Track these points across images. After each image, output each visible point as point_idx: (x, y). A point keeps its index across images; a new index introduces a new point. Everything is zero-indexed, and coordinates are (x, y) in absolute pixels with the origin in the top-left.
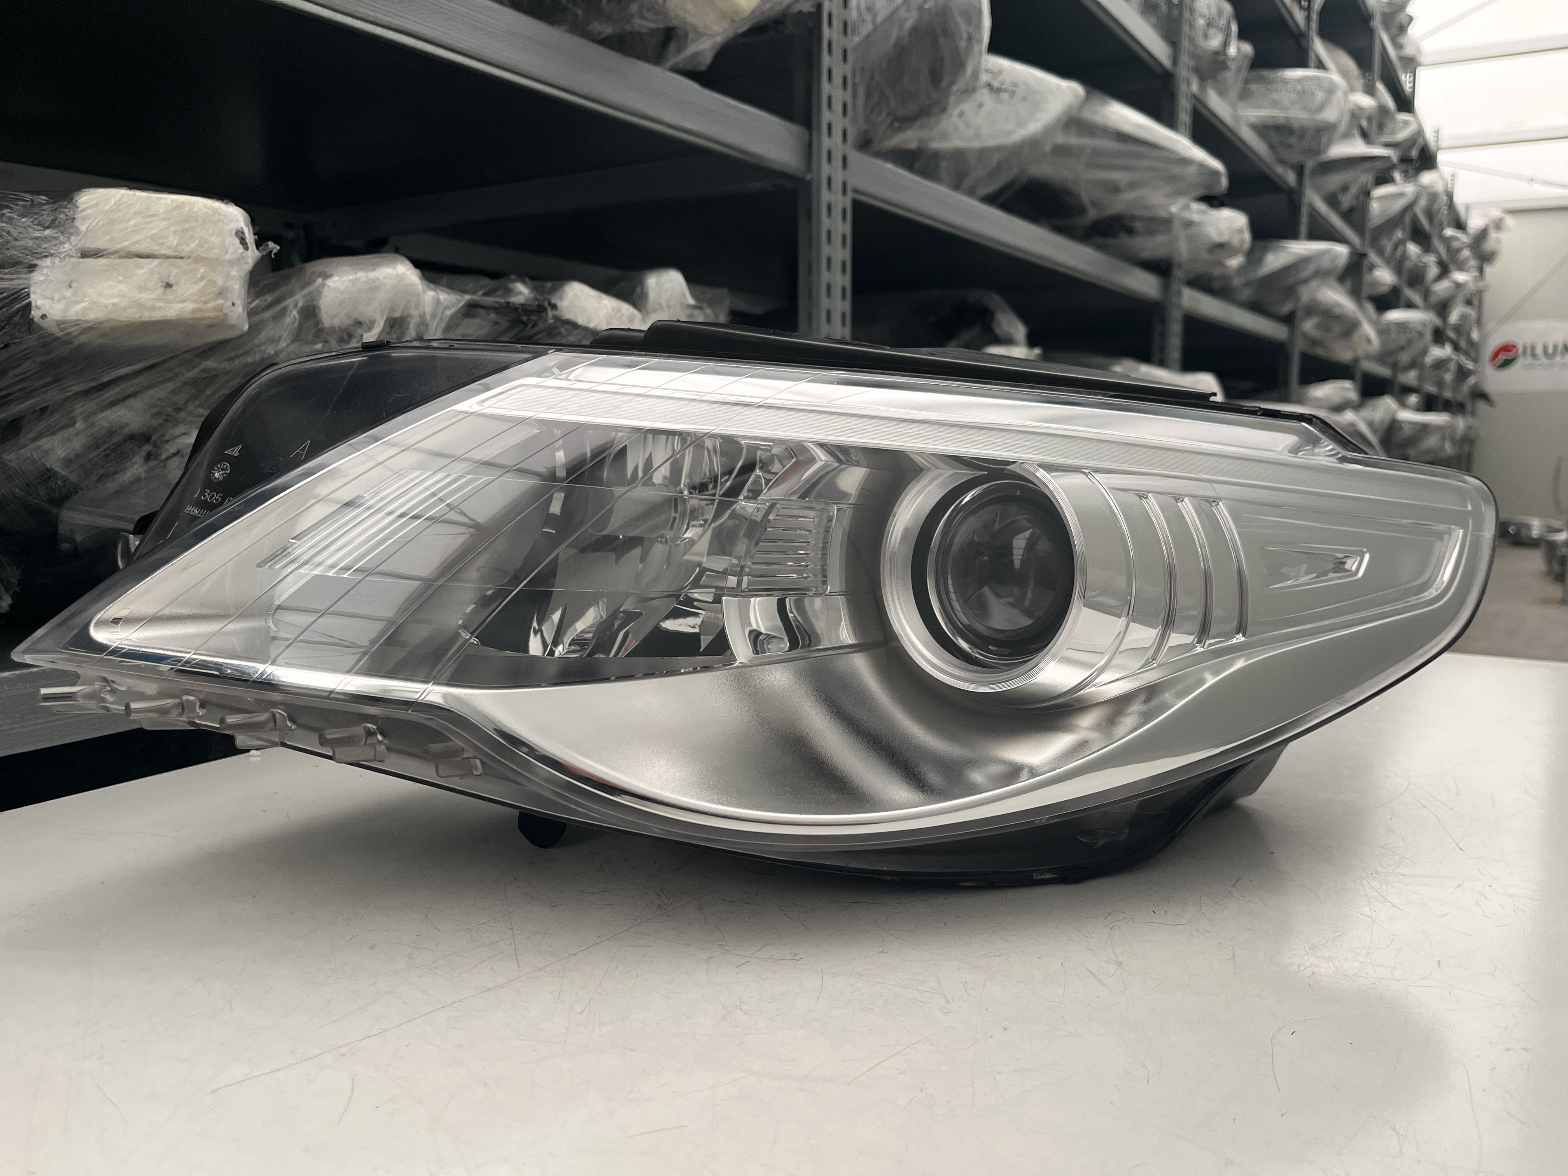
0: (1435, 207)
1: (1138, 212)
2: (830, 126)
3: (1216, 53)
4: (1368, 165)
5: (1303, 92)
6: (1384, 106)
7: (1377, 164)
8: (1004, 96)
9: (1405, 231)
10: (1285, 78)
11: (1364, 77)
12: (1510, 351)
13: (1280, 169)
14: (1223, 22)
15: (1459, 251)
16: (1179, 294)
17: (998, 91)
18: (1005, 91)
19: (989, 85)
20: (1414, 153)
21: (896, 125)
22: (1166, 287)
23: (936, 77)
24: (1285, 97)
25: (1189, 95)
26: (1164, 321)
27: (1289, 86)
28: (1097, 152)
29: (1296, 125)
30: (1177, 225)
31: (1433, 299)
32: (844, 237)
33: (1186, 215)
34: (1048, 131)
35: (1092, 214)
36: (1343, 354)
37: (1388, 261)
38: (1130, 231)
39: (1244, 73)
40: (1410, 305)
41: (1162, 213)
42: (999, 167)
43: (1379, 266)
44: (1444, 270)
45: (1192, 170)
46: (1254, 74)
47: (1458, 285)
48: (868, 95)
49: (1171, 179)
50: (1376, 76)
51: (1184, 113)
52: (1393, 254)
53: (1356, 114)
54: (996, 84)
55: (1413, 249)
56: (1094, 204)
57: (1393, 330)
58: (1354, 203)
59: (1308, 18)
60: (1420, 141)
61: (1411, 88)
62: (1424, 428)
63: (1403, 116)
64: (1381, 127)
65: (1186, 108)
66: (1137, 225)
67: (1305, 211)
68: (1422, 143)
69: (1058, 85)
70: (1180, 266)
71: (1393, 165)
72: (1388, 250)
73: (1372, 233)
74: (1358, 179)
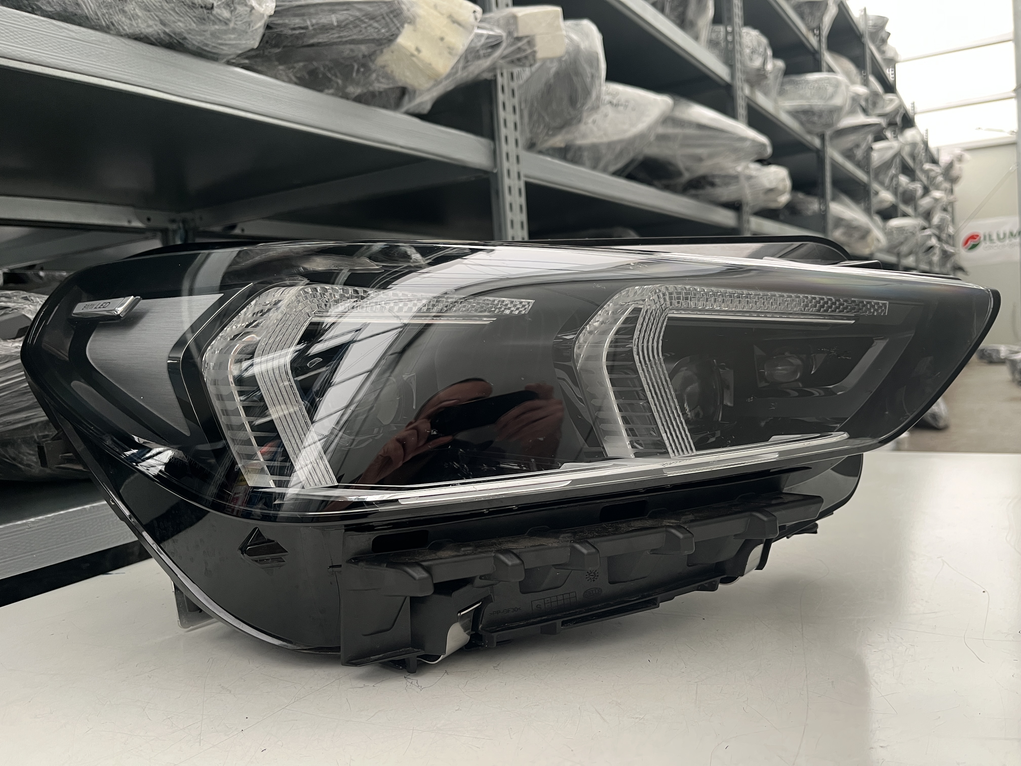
0: (916, 151)
1: (716, 172)
2: (506, 138)
3: (759, 70)
4: (867, 129)
5: (820, 89)
6: (875, 92)
7: (875, 128)
8: (621, 108)
9: (897, 169)
10: (807, 80)
11: (861, 74)
12: (975, 239)
13: (808, 138)
14: (761, 50)
15: (935, 178)
16: (748, 222)
17: (617, 105)
18: (622, 105)
19: (611, 103)
20: (898, 120)
21: (551, 133)
22: (740, 218)
23: (573, 101)
24: (808, 92)
25: (743, 97)
27: (810, 85)
28: (686, 137)
29: (816, 109)
30: (742, 179)
31: (921, 210)
32: (521, 207)
33: (748, 172)
34: (651, 128)
35: (687, 176)
36: (863, 250)
37: (887, 188)
38: (713, 185)
39: (779, 80)
40: (905, 215)
41: (732, 172)
42: (621, 153)
43: (882, 191)
44: (926, 191)
45: (748, 144)
46: (787, 79)
47: (936, 200)
48: (531, 116)
49: (735, 150)
50: (868, 73)
51: (741, 108)
52: (891, 184)
53: (855, 99)
54: (615, 101)
55: (903, 179)
56: (687, 169)
57: (895, 232)
58: (863, 155)
59: (820, 41)
60: (902, 111)
61: (892, 78)
63: (890, 96)
64: (875, 104)
65: (742, 106)
66: (717, 181)
67: (828, 163)
68: (904, 112)
69: (655, 99)
70: (747, 204)
71: (884, 128)
72: (887, 181)
73: (875, 171)
74: (864, 140)
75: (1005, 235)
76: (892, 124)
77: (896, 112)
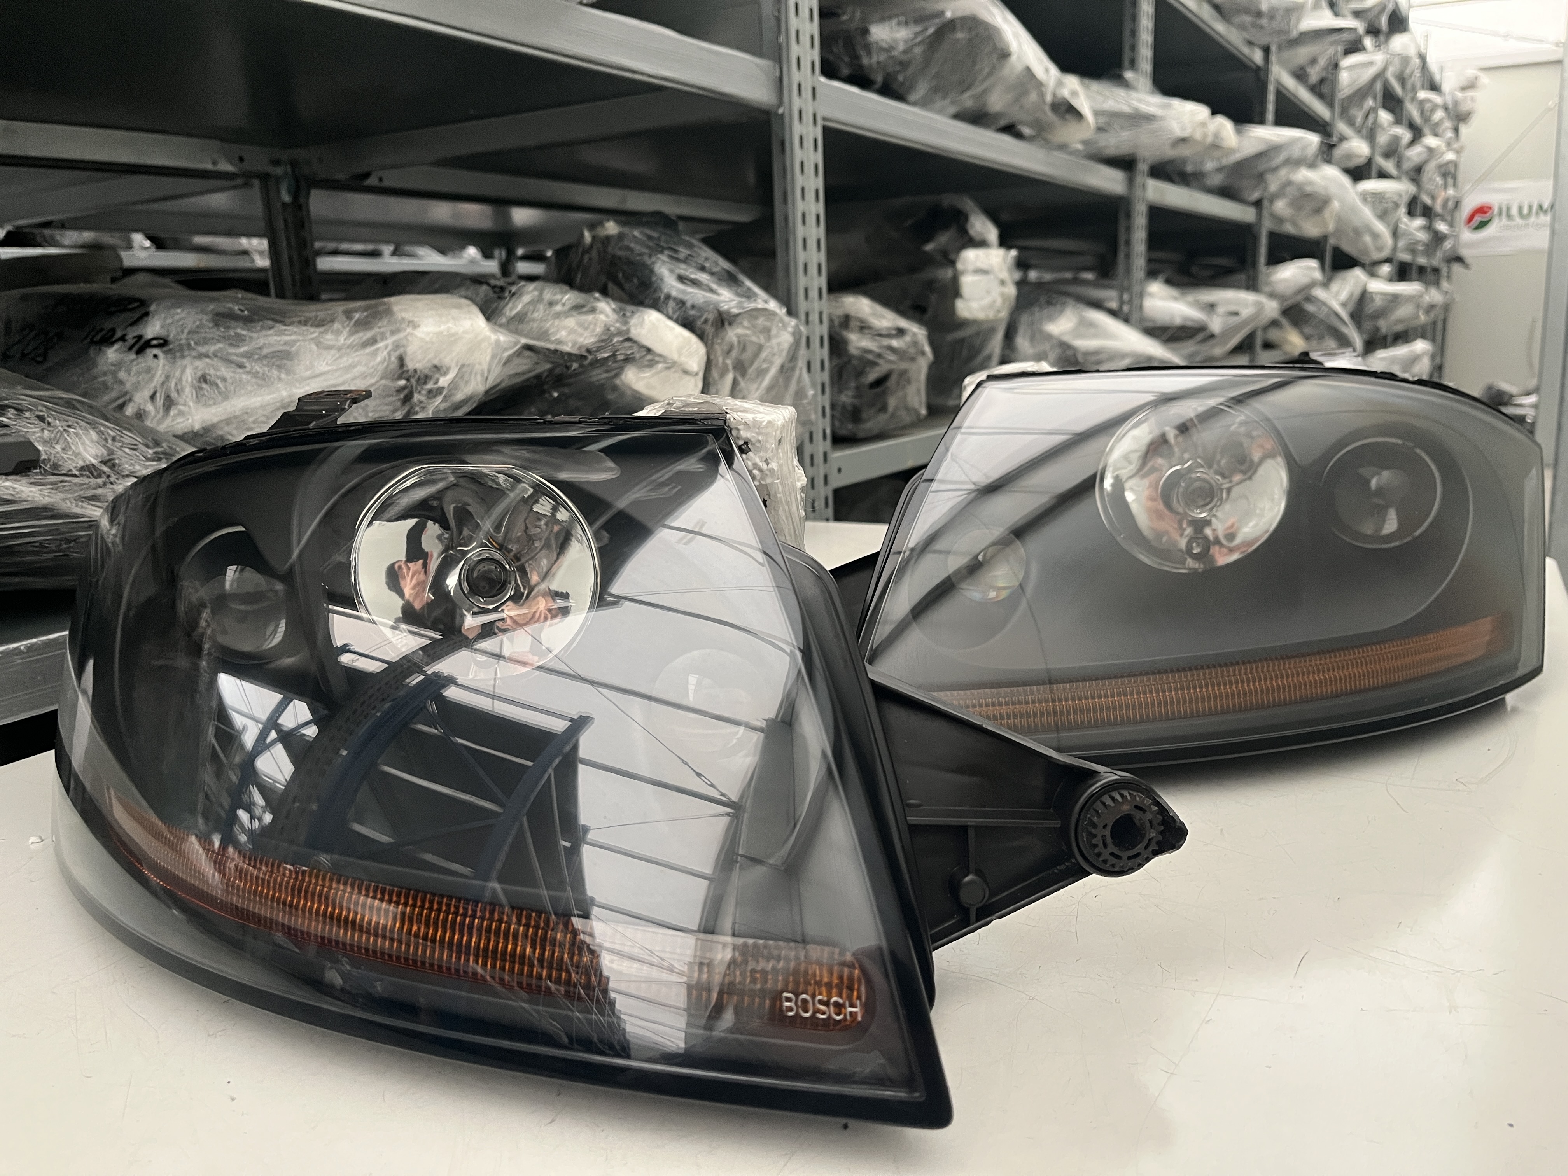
0: (1408, 71)
2: (798, 60)
4: (1336, 36)
7: (1345, 36)
9: (1376, 100)
12: (1485, 212)
13: (1246, 50)
15: (1432, 112)
16: (1144, 186)
20: (1384, 20)
22: (1131, 182)
26: (1129, 215)
31: (1407, 165)
32: (816, 166)
36: (1311, 229)
37: (1359, 131)
40: (1383, 175)
43: (1351, 138)
44: (1417, 133)
47: (1430, 151)
52: (1364, 123)
55: (1385, 116)
57: (1369, 200)
58: (1324, 74)
62: (1395, 299)
67: (1271, 88)
68: (1394, 8)
70: (1143, 158)
71: (1361, 37)
72: (1359, 120)
73: (1343, 103)
74: (1326, 51)
75: (1530, 207)
76: (1373, 31)
77: (1381, 7)
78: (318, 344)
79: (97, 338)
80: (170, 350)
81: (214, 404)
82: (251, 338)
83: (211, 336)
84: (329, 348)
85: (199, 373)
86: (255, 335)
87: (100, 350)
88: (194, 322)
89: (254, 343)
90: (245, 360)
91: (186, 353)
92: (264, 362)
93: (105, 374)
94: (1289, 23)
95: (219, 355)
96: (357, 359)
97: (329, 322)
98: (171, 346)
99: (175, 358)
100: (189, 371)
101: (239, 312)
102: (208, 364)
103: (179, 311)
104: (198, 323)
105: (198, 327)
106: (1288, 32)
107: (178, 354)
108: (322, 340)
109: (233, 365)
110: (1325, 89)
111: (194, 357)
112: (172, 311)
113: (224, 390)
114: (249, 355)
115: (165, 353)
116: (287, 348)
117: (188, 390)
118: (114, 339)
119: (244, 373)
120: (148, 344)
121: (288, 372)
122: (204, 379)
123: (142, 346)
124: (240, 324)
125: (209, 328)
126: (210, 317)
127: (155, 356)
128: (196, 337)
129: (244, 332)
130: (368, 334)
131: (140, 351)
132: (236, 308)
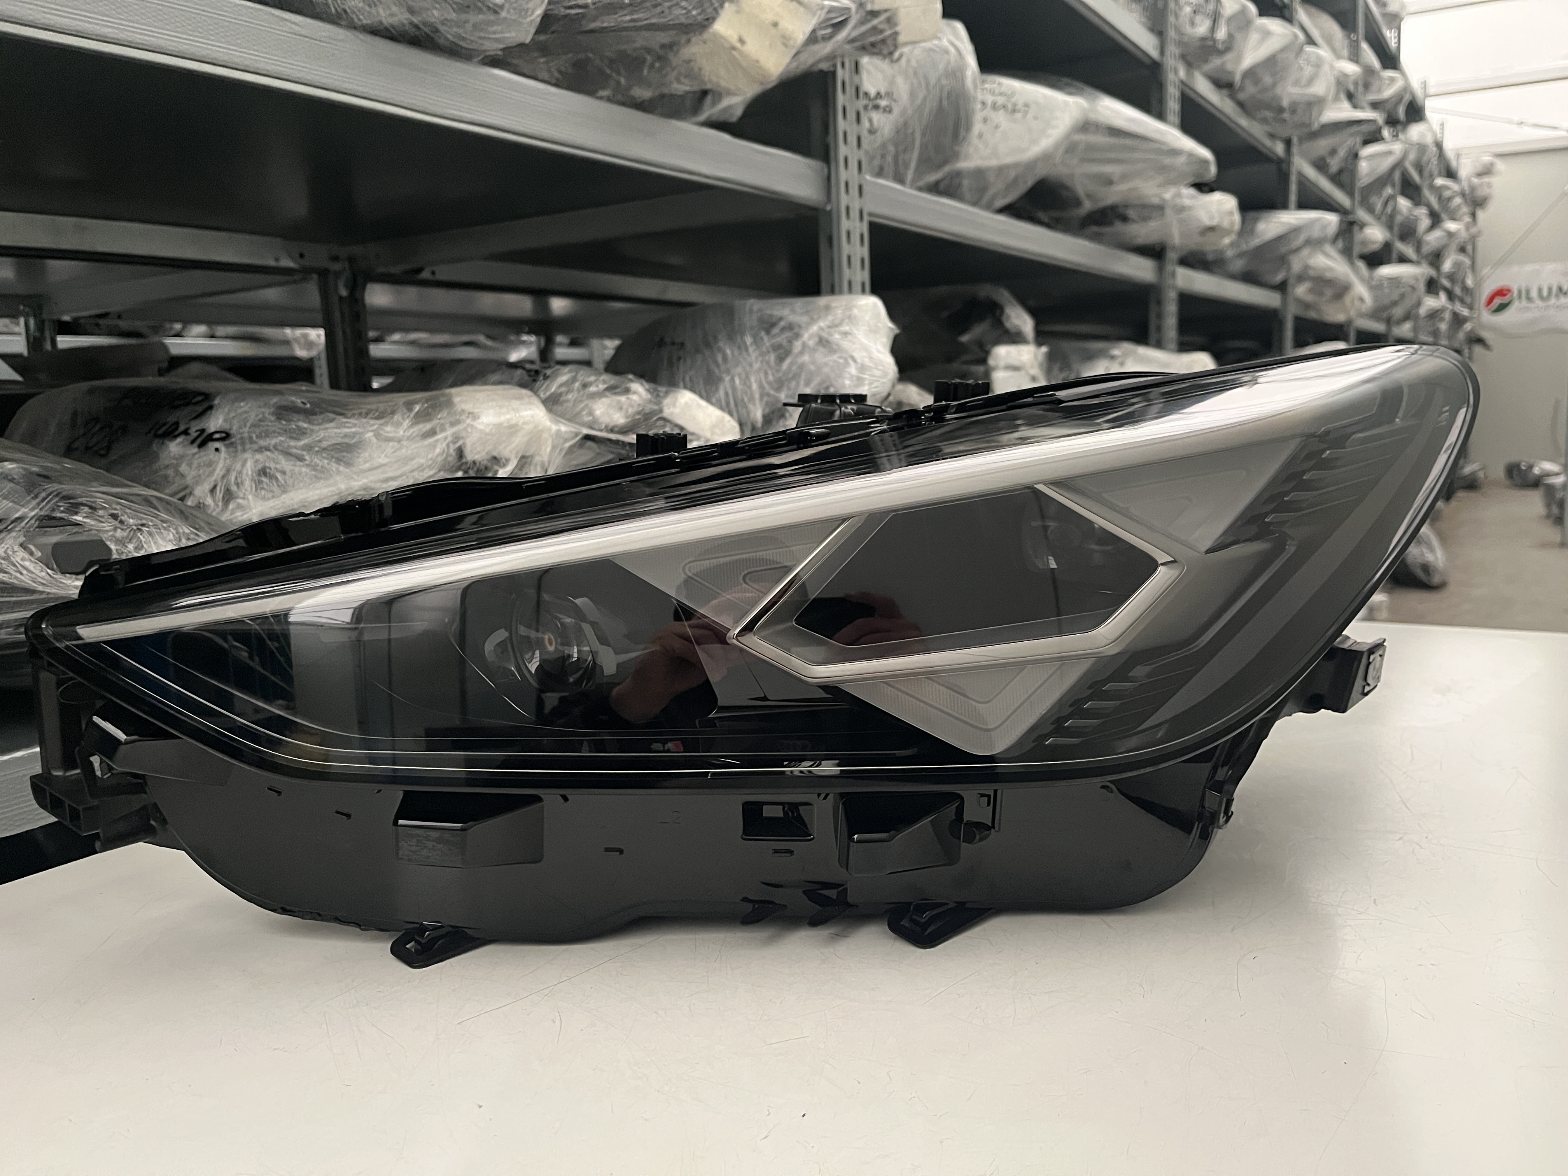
0: (1425, 158)
1: (1131, 201)
2: (846, 159)
3: (1205, 39)
4: (1355, 128)
6: (1370, 67)
7: (1364, 128)
8: (1019, 115)
9: (1394, 187)
11: (1349, 37)
12: (1504, 295)
13: (1268, 142)
15: (1450, 199)
16: (1173, 275)
17: (1013, 111)
20: (1401, 109)
22: (1160, 270)
25: (1177, 82)
26: (1159, 303)
28: (1090, 148)
30: (1170, 211)
31: (1426, 249)
32: (863, 261)
33: (1178, 201)
35: (1088, 206)
36: (1335, 315)
37: (1378, 218)
38: (1125, 219)
40: (1403, 259)
41: (1155, 201)
43: (1370, 224)
44: (1436, 219)
45: (1182, 159)
47: (1450, 235)
49: (1163, 169)
50: (1361, 36)
51: (1172, 102)
52: (1384, 209)
53: (1341, 82)
54: (1010, 105)
55: (1403, 203)
56: (1089, 196)
57: (1385, 285)
60: (1407, 98)
61: (1395, 44)
63: (1390, 74)
64: (1367, 86)
65: (1175, 96)
66: (1131, 213)
67: (1294, 179)
68: (1411, 98)
69: (1064, 102)
70: (1174, 248)
71: (1380, 128)
73: (1362, 192)
74: (1346, 142)
75: (1550, 290)
76: (1392, 122)
77: (1399, 97)
78: (377, 435)
79: (160, 432)
80: (232, 444)
81: (273, 497)
82: (312, 431)
83: (273, 429)
84: (389, 440)
85: (260, 466)
86: (316, 428)
87: (163, 443)
88: (257, 415)
89: (314, 437)
90: (305, 453)
91: (248, 446)
92: (324, 455)
93: (167, 467)
94: (1311, 115)
95: (280, 448)
96: (415, 451)
97: (389, 414)
98: (233, 440)
99: (236, 451)
100: (249, 464)
101: (301, 405)
102: (268, 457)
103: (242, 404)
104: (260, 416)
105: (260, 420)
106: (1309, 125)
107: (239, 447)
108: (382, 432)
109: (294, 458)
110: (1345, 178)
111: (256, 451)
112: (236, 404)
113: (283, 482)
114: (309, 448)
115: (227, 446)
116: (347, 440)
117: (247, 483)
118: (177, 433)
119: (303, 466)
120: (210, 438)
121: (348, 464)
122: (264, 472)
123: (204, 440)
124: (302, 417)
125: (271, 421)
126: (272, 410)
127: (217, 450)
128: (258, 430)
129: (305, 425)
130: (428, 426)
131: (202, 445)
132: (299, 401)
